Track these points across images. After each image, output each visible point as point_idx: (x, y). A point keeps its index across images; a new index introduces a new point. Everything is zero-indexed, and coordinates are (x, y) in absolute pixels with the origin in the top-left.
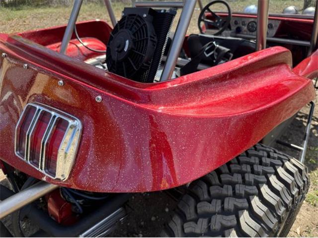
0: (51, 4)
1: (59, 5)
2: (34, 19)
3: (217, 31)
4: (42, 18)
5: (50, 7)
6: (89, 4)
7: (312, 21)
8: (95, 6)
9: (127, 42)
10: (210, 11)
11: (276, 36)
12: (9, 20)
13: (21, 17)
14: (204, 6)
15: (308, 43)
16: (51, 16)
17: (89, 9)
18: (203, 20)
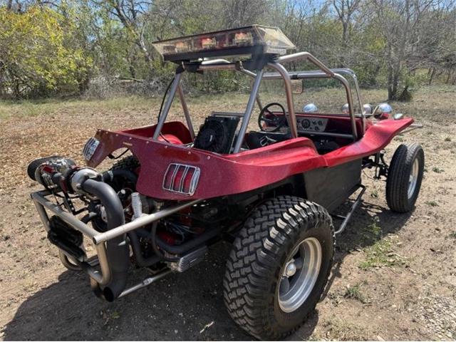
0: (81, 96)
1: (92, 97)
2: (64, 114)
3: (275, 128)
4: (74, 112)
5: (80, 99)
6: (130, 96)
7: (349, 118)
8: (138, 98)
9: (211, 136)
10: (268, 111)
11: (325, 131)
12: (32, 115)
13: (47, 113)
14: (263, 107)
15: (351, 136)
16: (84, 110)
17: (130, 102)
18: (262, 119)
